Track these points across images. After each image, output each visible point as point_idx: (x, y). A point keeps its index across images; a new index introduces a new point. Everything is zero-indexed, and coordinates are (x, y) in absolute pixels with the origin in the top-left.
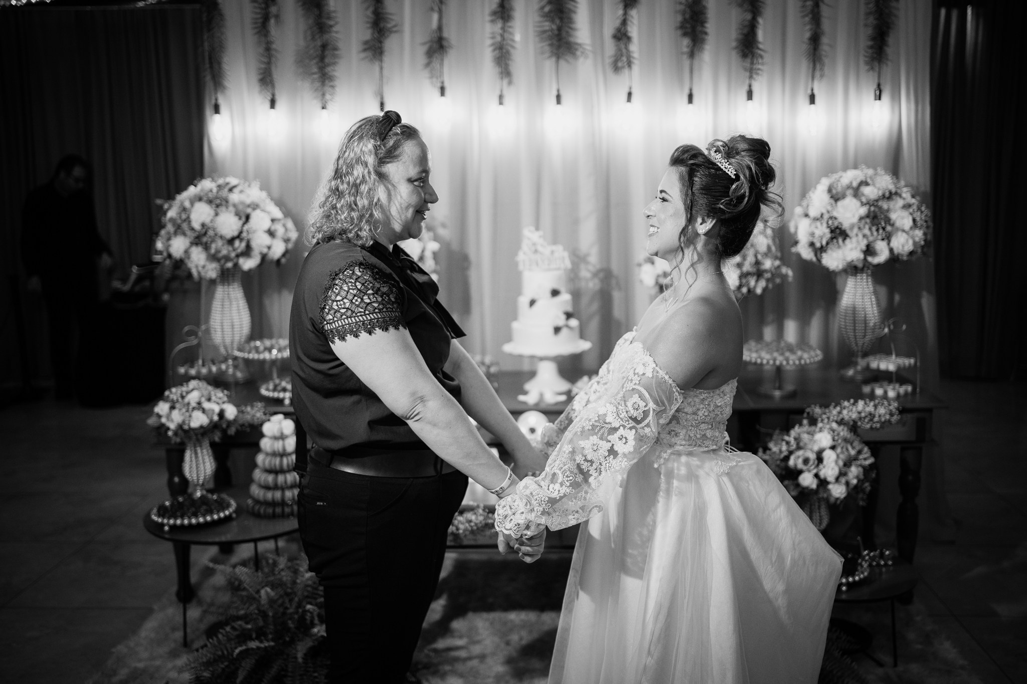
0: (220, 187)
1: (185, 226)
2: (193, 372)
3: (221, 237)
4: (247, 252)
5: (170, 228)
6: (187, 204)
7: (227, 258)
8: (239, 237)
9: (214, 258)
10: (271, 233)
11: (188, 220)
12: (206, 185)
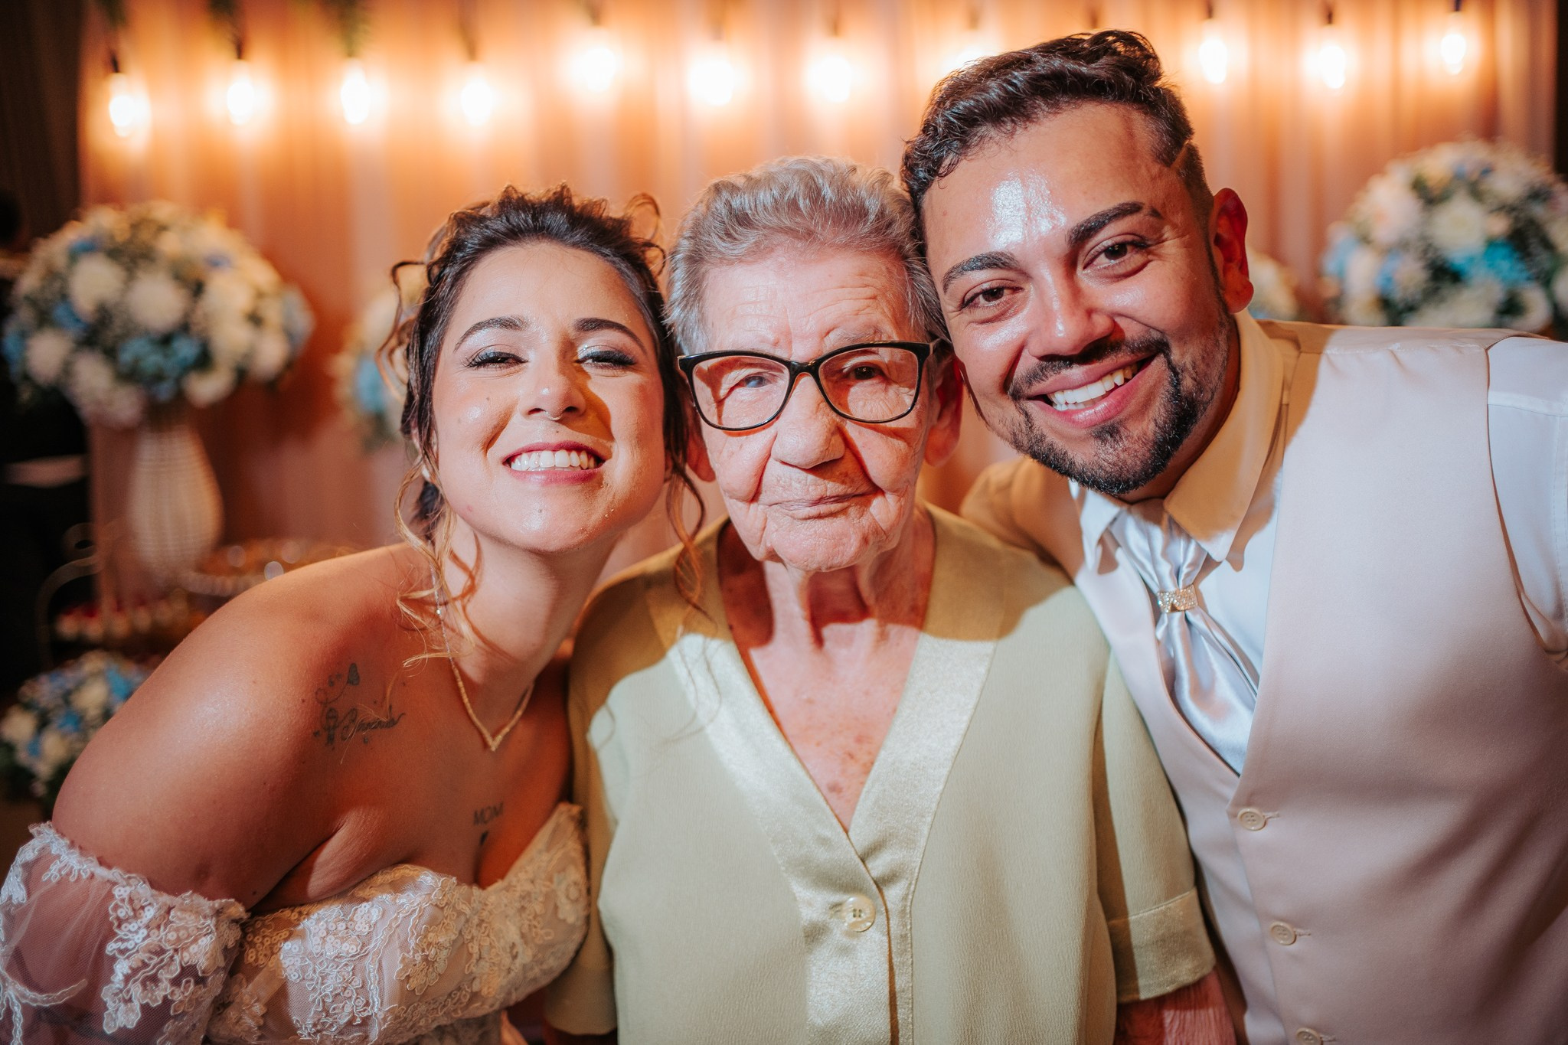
0: (135, 227)
1: (59, 312)
2: (94, 629)
3: (146, 333)
4: (204, 361)
5: (24, 315)
6: (61, 261)
7: (159, 377)
8: (184, 327)
9: (128, 376)
10: (255, 319)
11: (64, 297)
12: (103, 220)
